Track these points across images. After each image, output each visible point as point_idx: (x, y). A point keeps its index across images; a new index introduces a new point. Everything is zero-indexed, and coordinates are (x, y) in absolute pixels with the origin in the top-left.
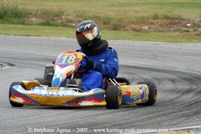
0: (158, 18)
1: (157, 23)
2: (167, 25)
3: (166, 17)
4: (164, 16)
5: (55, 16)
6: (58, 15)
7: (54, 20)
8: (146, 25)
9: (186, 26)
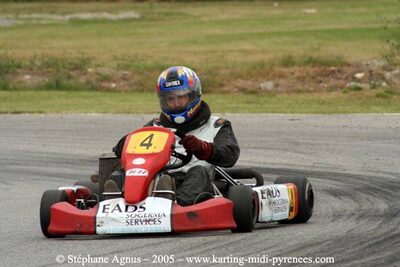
0: (293, 64)
1: (293, 74)
2: (314, 78)
3: (311, 62)
4: (307, 59)
5: (73, 70)
6: (80, 66)
7: (69, 77)
8: (268, 80)
9: (355, 79)
